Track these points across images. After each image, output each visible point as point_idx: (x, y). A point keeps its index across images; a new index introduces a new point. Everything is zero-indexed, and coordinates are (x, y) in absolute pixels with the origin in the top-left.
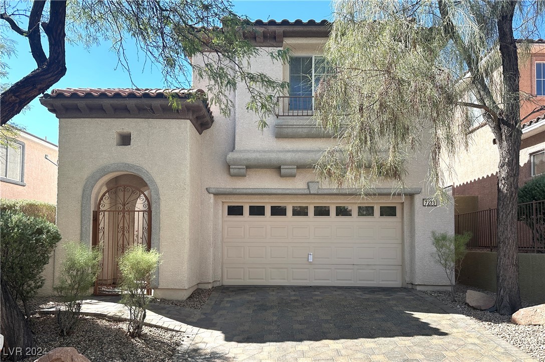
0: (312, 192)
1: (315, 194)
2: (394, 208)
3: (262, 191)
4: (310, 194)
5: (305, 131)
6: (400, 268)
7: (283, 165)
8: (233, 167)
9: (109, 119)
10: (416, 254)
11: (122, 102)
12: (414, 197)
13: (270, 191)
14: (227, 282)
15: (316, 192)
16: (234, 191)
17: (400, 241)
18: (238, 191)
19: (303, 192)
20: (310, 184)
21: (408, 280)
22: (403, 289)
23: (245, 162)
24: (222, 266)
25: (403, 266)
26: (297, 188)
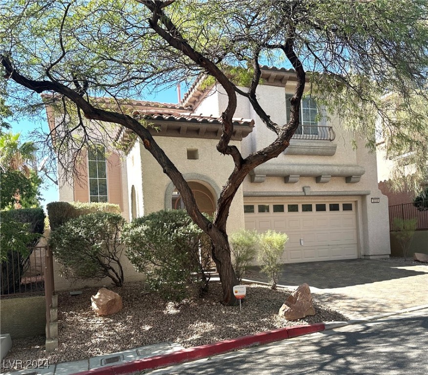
0: (307, 194)
1: (308, 196)
2: (351, 205)
3: (273, 194)
4: (305, 196)
5: (306, 150)
6: (356, 245)
7: (292, 174)
8: (258, 176)
9: (181, 138)
10: (369, 235)
11: (197, 126)
12: (365, 197)
13: (279, 194)
15: (309, 194)
16: (254, 194)
17: (355, 228)
18: (257, 193)
19: (299, 194)
20: (306, 189)
21: (362, 253)
22: (359, 259)
23: (267, 172)
25: (358, 243)
26: (296, 191)
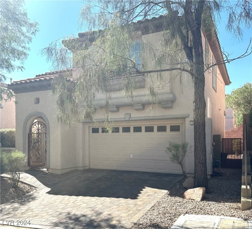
0: (126, 120)
12: (185, 120)
14: (92, 167)
19: (122, 120)
24: (89, 159)
